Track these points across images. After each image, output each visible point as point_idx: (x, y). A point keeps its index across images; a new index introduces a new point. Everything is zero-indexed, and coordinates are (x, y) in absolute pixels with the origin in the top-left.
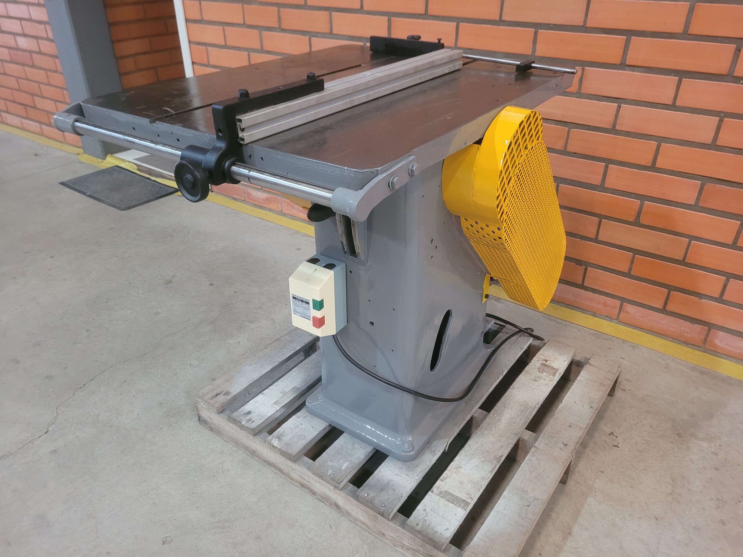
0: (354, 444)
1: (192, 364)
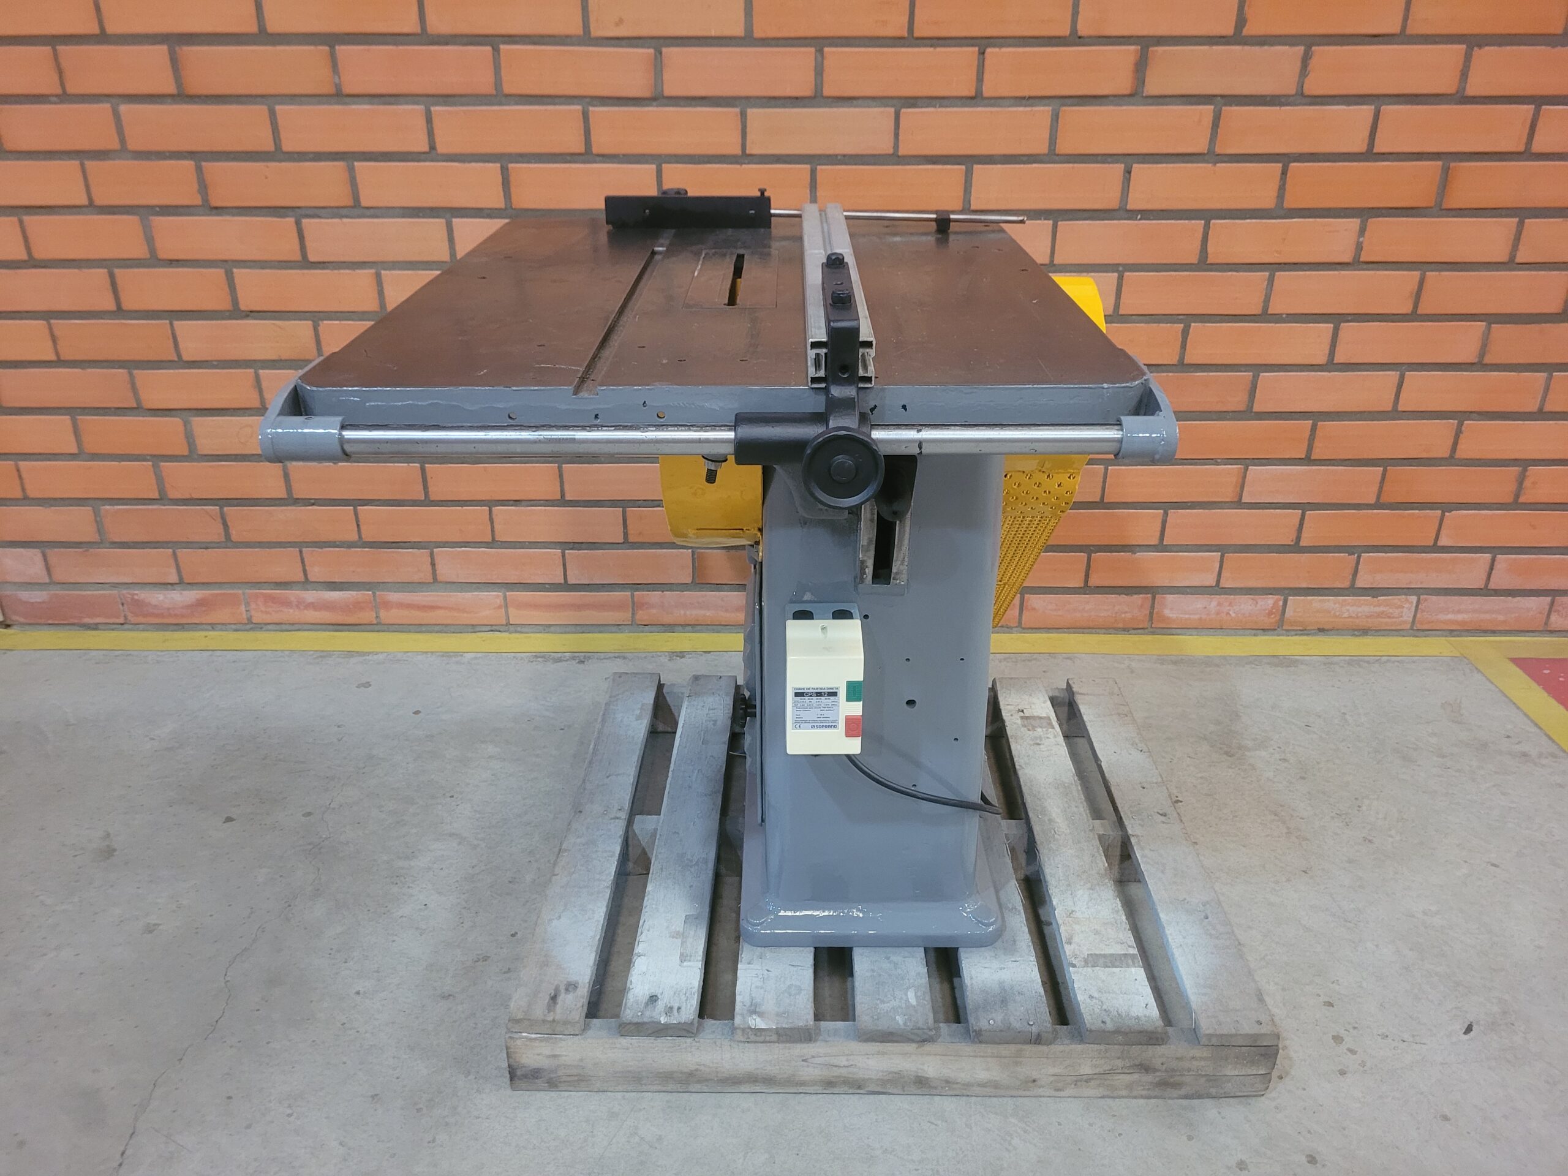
0: (888, 958)
1: (362, 990)
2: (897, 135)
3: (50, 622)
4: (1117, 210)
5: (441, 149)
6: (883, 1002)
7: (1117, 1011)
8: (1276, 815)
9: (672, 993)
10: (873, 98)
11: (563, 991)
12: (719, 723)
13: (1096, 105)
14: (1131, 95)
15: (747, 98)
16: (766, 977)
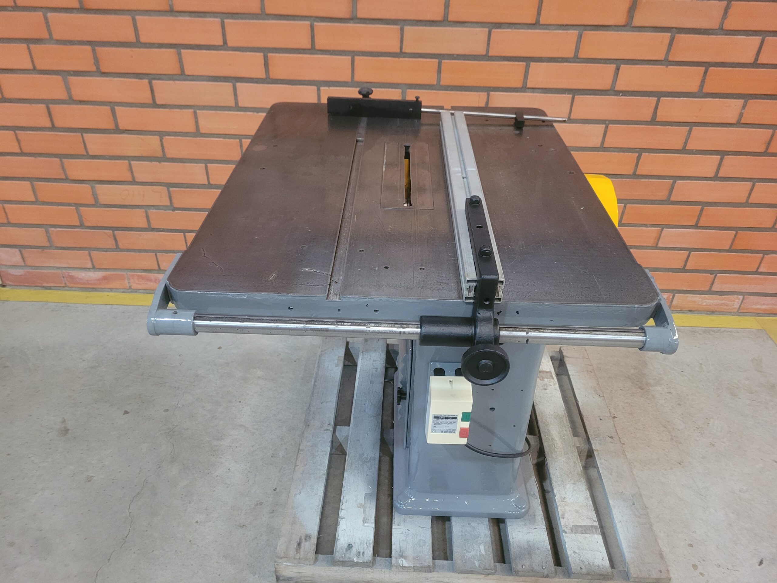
0: (470, 524)
1: (199, 520)
2: (488, 44)
3: (26, 285)
4: (608, 90)
5: (230, 44)
6: (468, 552)
7: (588, 562)
8: (665, 427)
9: (360, 543)
10: (477, 23)
11: (304, 540)
12: (379, 370)
13: (603, 30)
14: (624, 26)
15: (405, 20)
16: (407, 534)
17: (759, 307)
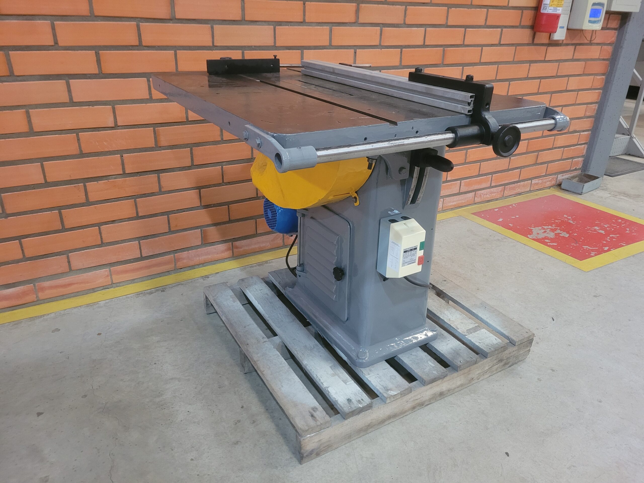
0: (412, 354)
2: (275, 38)
6: (424, 369)
7: (490, 344)
9: (354, 395)
10: (265, 21)
11: (313, 412)
12: (269, 294)
16: (379, 377)
17: (451, 204)
